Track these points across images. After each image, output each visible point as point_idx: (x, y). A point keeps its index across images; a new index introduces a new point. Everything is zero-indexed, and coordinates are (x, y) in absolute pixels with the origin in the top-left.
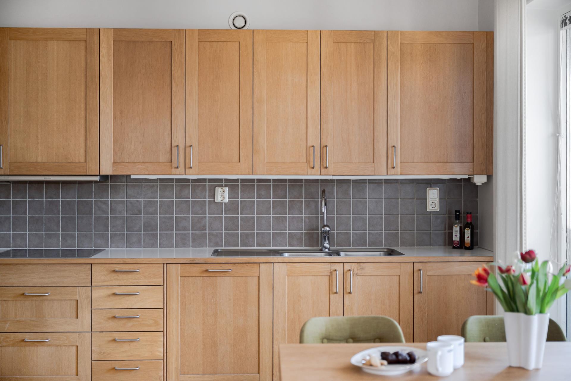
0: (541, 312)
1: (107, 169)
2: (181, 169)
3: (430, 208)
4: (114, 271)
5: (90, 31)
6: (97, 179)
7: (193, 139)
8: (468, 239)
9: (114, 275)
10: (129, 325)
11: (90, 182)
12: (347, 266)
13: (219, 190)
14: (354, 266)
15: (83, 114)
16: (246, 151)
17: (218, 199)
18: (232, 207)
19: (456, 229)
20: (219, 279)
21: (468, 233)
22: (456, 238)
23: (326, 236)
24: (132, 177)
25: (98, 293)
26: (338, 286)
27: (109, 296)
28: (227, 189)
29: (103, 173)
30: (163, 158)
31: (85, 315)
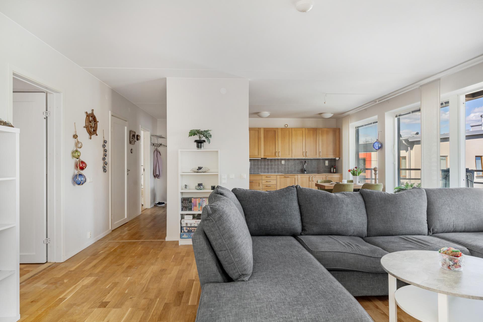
0: (358, 176)
1: (263, 157)
2: (277, 157)
3: (326, 165)
4: (267, 177)
5: (259, 128)
6: (260, 159)
7: (280, 150)
8: (335, 171)
9: (267, 178)
10: (270, 188)
11: (259, 159)
12: (312, 176)
13: (282, 161)
14: (314, 176)
15: (257, 145)
16: (290, 153)
17: (282, 163)
18: (285, 165)
19: (332, 169)
20: (287, 179)
21: (335, 170)
22: (332, 171)
23: (305, 170)
24: (267, 158)
25: (263, 181)
26: (311, 179)
27: (265, 182)
28: (284, 161)
29: (262, 157)
30: (274, 154)
31: (261, 185)
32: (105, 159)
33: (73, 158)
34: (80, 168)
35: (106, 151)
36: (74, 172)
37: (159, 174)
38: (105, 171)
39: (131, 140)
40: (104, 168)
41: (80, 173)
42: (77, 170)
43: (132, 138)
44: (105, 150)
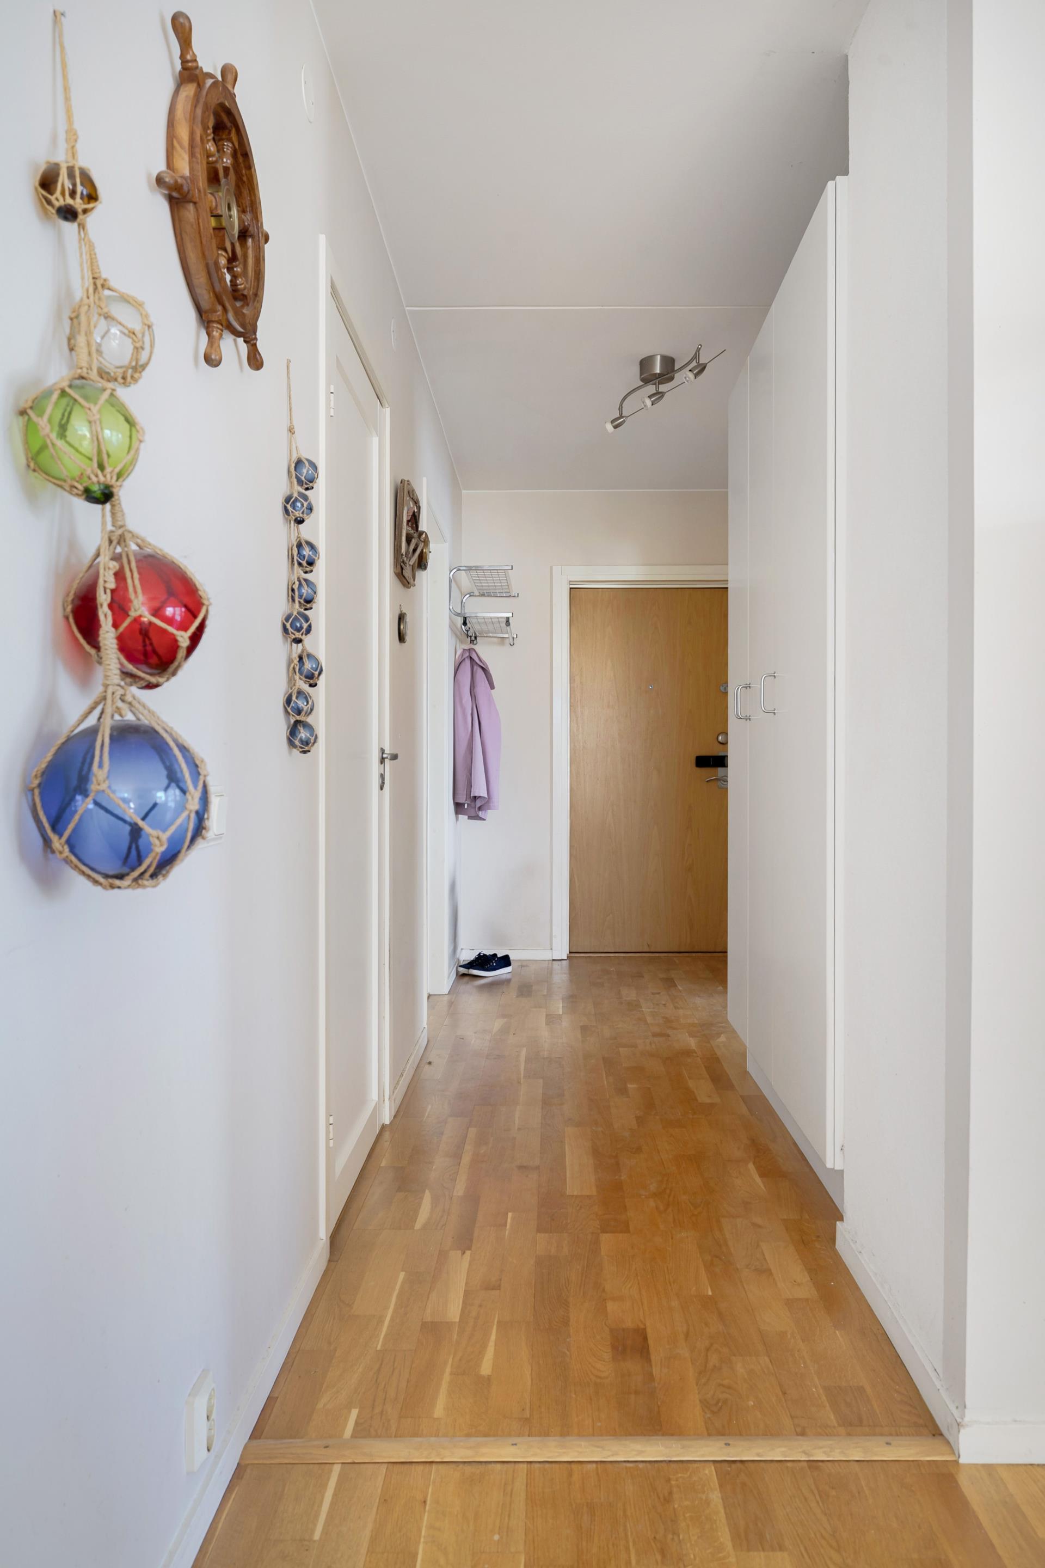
32: (308, 631)
33: (31, 496)
34: (124, 648)
35: (307, 552)
36: (50, 705)
37: (486, 797)
38: (307, 743)
39: (403, 550)
40: (299, 711)
41: (130, 717)
42: (83, 674)
43: (409, 540)
44: (299, 546)
